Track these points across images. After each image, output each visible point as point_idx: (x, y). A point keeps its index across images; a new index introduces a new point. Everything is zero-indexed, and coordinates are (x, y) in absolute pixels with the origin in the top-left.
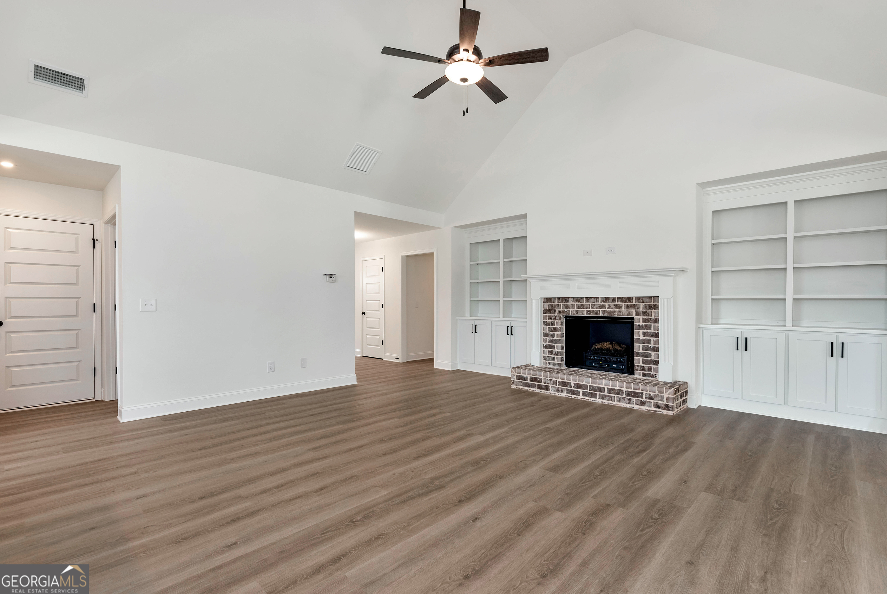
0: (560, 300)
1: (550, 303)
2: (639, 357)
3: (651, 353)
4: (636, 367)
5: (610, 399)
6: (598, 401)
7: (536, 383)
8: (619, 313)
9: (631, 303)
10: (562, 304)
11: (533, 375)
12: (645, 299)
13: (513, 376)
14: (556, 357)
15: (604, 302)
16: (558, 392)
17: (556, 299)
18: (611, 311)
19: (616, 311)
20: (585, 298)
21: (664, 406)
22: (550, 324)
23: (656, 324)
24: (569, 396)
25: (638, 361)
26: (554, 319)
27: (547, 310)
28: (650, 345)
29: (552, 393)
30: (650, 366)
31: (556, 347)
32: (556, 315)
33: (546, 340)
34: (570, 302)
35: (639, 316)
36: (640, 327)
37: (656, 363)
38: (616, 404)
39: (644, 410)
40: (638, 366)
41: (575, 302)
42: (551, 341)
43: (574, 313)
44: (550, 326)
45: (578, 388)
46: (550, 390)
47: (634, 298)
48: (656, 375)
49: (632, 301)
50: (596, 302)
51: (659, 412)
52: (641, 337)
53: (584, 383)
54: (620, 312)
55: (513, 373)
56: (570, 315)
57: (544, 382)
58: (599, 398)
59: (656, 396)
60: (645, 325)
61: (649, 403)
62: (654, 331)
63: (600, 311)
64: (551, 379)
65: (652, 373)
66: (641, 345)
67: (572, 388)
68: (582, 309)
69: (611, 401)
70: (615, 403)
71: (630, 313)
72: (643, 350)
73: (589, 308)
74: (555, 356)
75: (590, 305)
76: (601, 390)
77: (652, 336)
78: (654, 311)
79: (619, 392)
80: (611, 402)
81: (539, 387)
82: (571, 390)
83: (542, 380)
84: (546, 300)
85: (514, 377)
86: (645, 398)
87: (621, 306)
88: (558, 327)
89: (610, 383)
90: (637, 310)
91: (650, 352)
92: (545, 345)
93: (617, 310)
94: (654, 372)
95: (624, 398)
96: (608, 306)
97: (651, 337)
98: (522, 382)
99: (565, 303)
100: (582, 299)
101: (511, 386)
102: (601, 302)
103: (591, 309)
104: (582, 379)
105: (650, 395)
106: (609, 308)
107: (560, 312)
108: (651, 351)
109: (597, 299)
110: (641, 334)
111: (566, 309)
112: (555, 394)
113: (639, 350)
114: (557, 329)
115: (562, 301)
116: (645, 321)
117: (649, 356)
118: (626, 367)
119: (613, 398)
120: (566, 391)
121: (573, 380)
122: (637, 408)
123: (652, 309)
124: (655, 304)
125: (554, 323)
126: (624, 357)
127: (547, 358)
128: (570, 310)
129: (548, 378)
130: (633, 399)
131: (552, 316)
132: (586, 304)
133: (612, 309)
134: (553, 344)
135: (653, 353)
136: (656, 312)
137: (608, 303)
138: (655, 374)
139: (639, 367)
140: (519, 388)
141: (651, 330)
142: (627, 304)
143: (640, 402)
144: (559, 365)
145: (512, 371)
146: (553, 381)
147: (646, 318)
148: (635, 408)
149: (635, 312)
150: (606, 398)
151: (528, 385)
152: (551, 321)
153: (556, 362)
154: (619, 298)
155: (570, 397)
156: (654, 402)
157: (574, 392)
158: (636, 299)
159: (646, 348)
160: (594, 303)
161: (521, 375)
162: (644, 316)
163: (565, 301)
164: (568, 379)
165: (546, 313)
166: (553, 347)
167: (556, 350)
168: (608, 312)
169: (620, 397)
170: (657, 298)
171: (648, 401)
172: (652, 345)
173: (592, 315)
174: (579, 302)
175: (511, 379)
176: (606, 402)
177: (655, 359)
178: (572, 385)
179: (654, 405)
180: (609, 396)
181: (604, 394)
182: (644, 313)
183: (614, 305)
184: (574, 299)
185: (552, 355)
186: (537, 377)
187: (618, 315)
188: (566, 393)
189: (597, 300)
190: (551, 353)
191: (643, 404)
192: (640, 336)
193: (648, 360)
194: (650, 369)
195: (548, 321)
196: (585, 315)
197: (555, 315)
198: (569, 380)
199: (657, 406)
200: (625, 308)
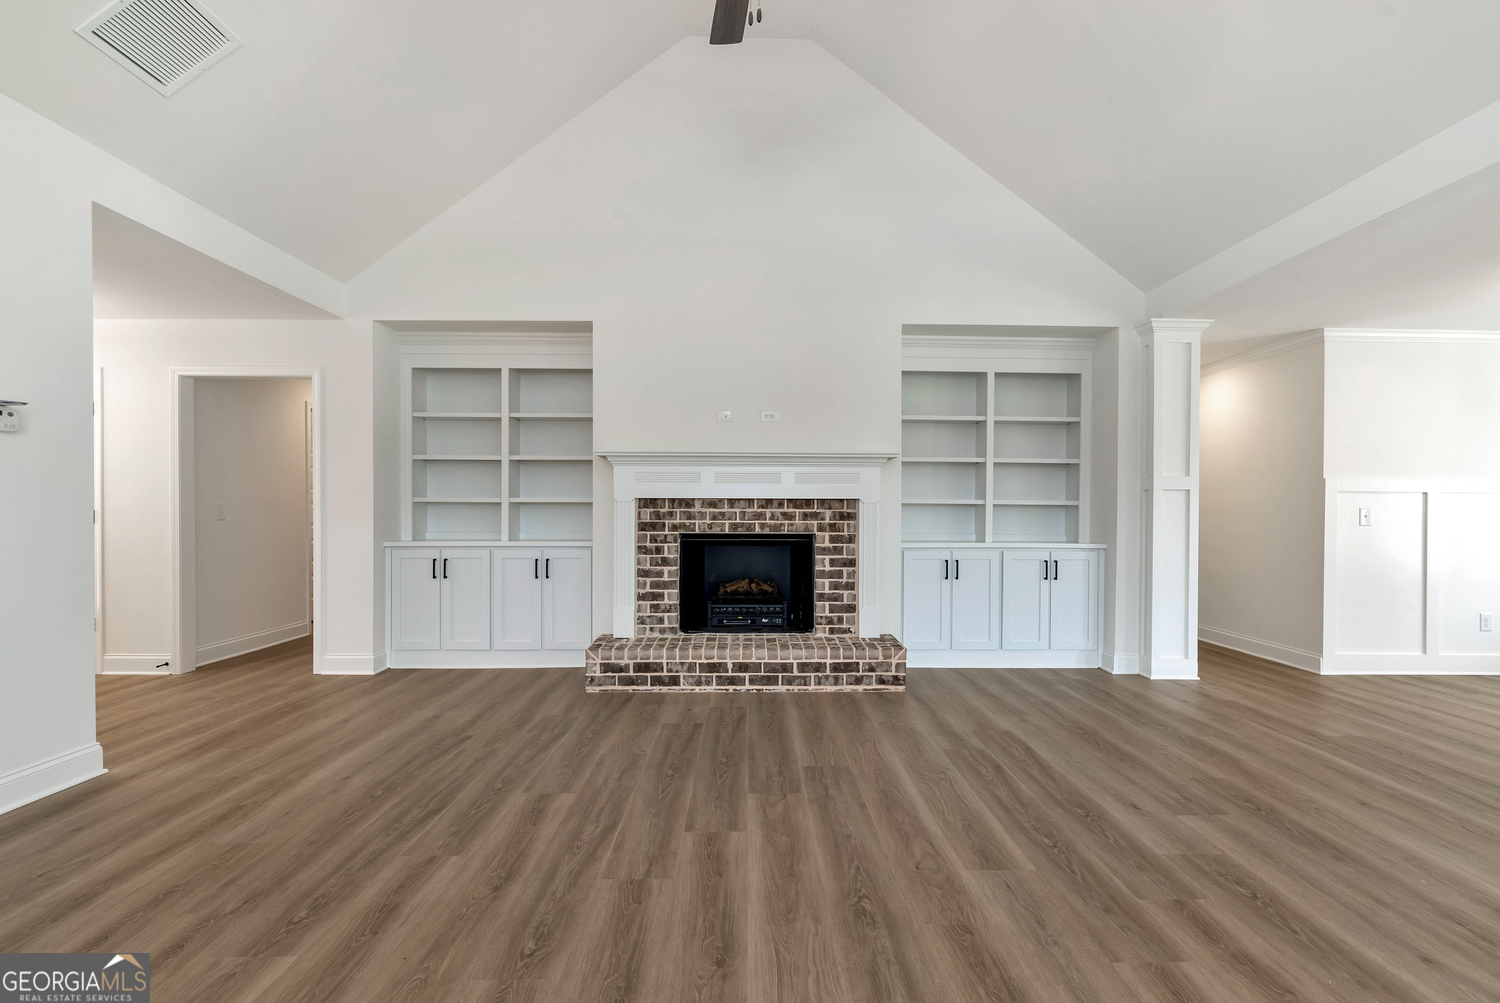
0: (676, 504)
1: (652, 510)
2: (823, 603)
3: (843, 593)
4: (819, 619)
5: (803, 681)
6: (781, 689)
7: (649, 675)
8: (790, 528)
9: (810, 510)
10: (680, 512)
11: (641, 659)
12: (833, 504)
13: (592, 667)
14: (666, 615)
15: (763, 507)
16: (699, 685)
17: (667, 501)
18: (775, 523)
19: (784, 524)
20: (726, 500)
21: (892, 679)
22: (654, 551)
23: (851, 545)
24: (722, 690)
25: (822, 609)
26: (661, 542)
27: (646, 524)
28: (841, 580)
29: (686, 690)
30: (840, 614)
31: (666, 596)
32: (666, 532)
33: (645, 583)
34: (697, 508)
35: (823, 532)
36: (825, 551)
37: (852, 608)
38: (813, 690)
39: (861, 691)
40: (821, 617)
41: (708, 506)
42: (654, 585)
43: (705, 529)
44: (654, 556)
45: (741, 672)
46: (682, 684)
47: (816, 502)
48: (850, 630)
49: (812, 506)
50: (749, 508)
51: (885, 691)
52: (828, 568)
53: (754, 660)
54: (792, 525)
55: (591, 661)
56: (697, 531)
57: (667, 669)
58: (782, 684)
59: (880, 664)
60: (833, 547)
61: (869, 678)
62: (848, 557)
63: (755, 523)
64: (683, 661)
65: (845, 626)
66: (827, 581)
67: (730, 674)
68: (721, 520)
69: (805, 685)
70: (812, 688)
71: (809, 526)
72: (830, 589)
73: (734, 518)
74: (663, 614)
75: (736, 513)
76: (786, 668)
77: (845, 565)
78: (847, 524)
79: (819, 668)
80: (805, 687)
81: (657, 681)
82: (728, 678)
83: (663, 667)
84: (644, 503)
85: (595, 668)
86: (863, 670)
87: (794, 515)
88: (672, 556)
89: (803, 652)
90: (820, 522)
91: (841, 592)
92: (642, 594)
93: (786, 522)
94: (848, 625)
95: (827, 677)
96: (770, 515)
97: (843, 567)
98: (614, 677)
99: (686, 510)
100: (720, 501)
101: (587, 688)
102: (758, 508)
103: (738, 521)
104: (750, 653)
105: (870, 664)
106: (772, 518)
107: (674, 527)
108: (843, 590)
109: (750, 501)
110: (827, 563)
111: (687, 522)
112: (692, 690)
113: (824, 590)
114: (669, 561)
115: (680, 506)
116: (833, 539)
117: (839, 598)
118: (785, 620)
119: (807, 679)
120: (716, 680)
121: (731, 658)
122: (849, 691)
123: (844, 520)
124: (848, 511)
125: (662, 549)
126: (783, 604)
127: (648, 620)
128: (697, 522)
129: (678, 661)
130: (843, 676)
131: (658, 535)
132: (728, 512)
133: (778, 520)
134: (661, 591)
135: (846, 593)
136: (851, 525)
137: (771, 510)
138: (848, 627)
139: (824, 619)
140: (607, 690)
141: (842, 554)
142: (804, 512)
143: (854, 679)
144: (673, 630)
145: (588, 657)
146: (687, 665)
147: (834, 535)
148: (846, 691)
149: (818, 525)
150: (796, 681)
151: (631, 682)
152: (656, 545)
153: (666, 624)
154: (790, 501)
155: (725, 691)
156: (876, 675)
157: (732, 681)
158: (819, 503)
159: (835, 585)
160: (744, 510)
161: (613, 661)
162: (832, 531)
163: (686, 505)
164: (720, 656)
165: (643, 530)
166: (661, 596)
167: (666, 601)
168: (769, 526)
169: (820, 675)
170: (854, 502)
171: (867, 676)
172: (844, 580)
173: (740, 531)
174: (715, 507)
175: (587, 675)
176: (795, 688)
177: (848, 603)
178: (730, 666)
179: (876, 681)
180: (800, 677)
181: (791, 674)
182: (833, 527)
183: (782, 513)
184: (704, 501)
185: (657, 612)
186: (651, 660)
187: (788, 531)
188: (717, 684)
189: (749, 505)
190: (655, 608)
191: (858, 681)
192: (825, 566)
193: (837, 605)
194: (840, 620)
195: (648, 544)
196: (727, 531)
197: (664, 533)
198: (723, 659)
199: (881, 681)
200: (801, 519)
